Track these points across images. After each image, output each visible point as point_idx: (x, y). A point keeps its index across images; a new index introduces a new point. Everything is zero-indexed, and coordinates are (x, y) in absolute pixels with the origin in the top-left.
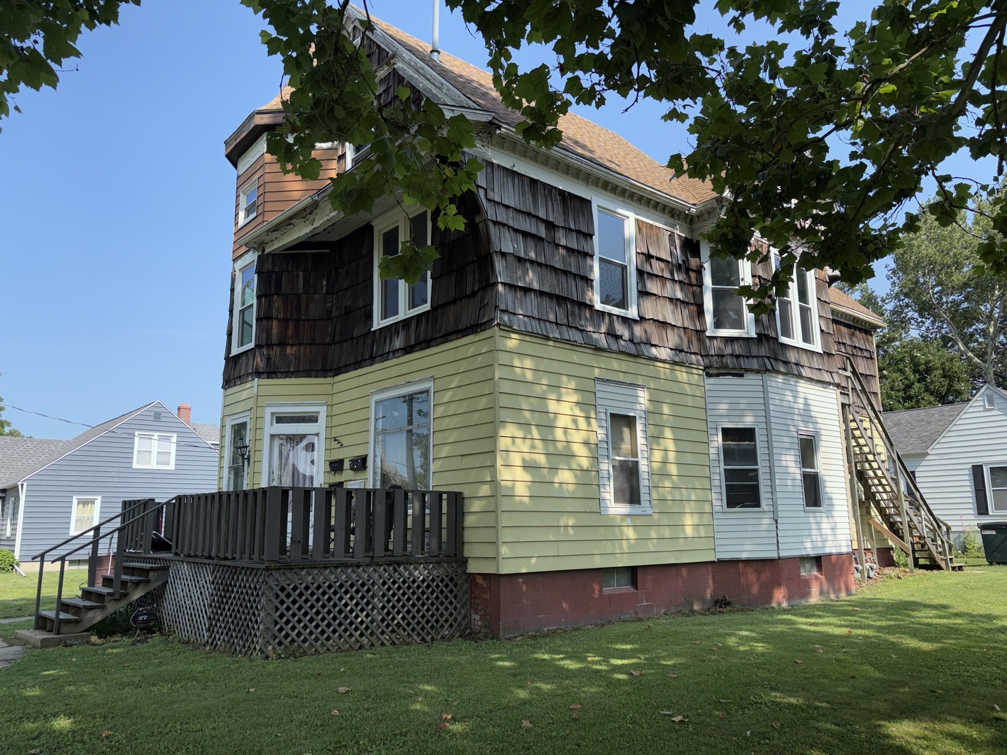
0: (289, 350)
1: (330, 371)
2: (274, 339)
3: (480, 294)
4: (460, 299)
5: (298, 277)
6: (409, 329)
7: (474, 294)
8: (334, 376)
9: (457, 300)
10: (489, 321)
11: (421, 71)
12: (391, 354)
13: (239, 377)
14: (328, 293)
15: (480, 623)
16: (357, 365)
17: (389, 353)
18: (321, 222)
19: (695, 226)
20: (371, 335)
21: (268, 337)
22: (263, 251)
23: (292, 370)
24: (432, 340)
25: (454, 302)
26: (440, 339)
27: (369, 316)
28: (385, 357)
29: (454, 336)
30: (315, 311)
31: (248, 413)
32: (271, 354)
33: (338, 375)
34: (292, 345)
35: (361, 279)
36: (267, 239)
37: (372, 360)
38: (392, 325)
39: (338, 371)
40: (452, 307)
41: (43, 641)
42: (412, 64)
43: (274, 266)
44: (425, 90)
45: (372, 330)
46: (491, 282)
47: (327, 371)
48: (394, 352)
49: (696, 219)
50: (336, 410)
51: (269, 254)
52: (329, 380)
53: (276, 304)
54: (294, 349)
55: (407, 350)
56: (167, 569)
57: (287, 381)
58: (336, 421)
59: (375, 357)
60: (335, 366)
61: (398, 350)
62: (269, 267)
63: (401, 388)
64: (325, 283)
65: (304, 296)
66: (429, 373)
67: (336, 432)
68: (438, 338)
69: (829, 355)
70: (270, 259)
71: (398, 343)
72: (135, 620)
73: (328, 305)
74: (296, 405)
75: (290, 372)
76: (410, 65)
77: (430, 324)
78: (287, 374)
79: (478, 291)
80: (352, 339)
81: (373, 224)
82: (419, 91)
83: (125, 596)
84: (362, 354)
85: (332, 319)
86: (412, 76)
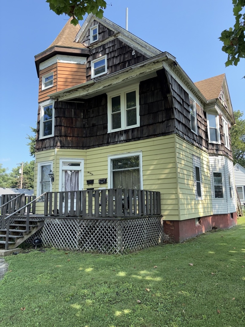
0: (69, 138)
1: (85, 147)
2: (63, 134)
3: (166, 122)
4: (155, 123)
5: (72, 111)
6: (128, 133)
7: (163, 122)
8: (87, 149)
9: (154, 124)
10: (171, 132)
11: (134, 40)
12: (118, 142)
13: (45, 148)
14: (83, 118)
15: (169, 238)
16: (99, 145)
17: (117, 142)
18: (93, 91)
19: (205, 107)
20: (107, 135)
21: (60, 133)
22: (58, 100)
23: (70, 146)
24: (140, 138)
25: (152, 124)
26: (145, 138)
27: (106, 128)
28: (115, 143)
29: (153, 137)
30: (79, 124)
31: (52, 161)
32: (62, 139)
33: (89, 149)
34: (70, 137)
35: (101, 114)
36: (61, 95)
37: (108, 143)
38: (119, 131)
39: (89, 147)
40: (151, 126)
41: (5, 253)
42: (130, 37)
43: (62, 106)
44: (134, 47)
45: (108, 133)
46: (172, 118)
47: (84, 147)
48: (120, 141)
49: (206, 105)
50: (88, 162)
51: (60, 101)
52: (84, 150)
53: (63, 121)
54: (71, 138)
55: (127, 141)
56: (43, 221)
57: (68, 150)
58: (88, 166)
59: (110, 143)
60: (88, 145)
61: (122, 141)
62: (60, 106)
63: (124, 154)
64: (82, 114)
65: (74, 119)
66: (140, 150)
67: (88, 170)
68: (144, 137)
69: (231, 151)
70: (61, 103)
71: (122, 138)
72: (35, 243)
73: (84, 123)
74: (72, 159)
75: (69, 146)
76: (128, 37)
77: (139, 131)
78: (68, 147)
79: (165, 121)
80: (97, 136)
81: (107, 94)
82: (131, 48)
83: (30, 232)
84: (103, 141)
85: (85, 128)
86: (127, 42)
